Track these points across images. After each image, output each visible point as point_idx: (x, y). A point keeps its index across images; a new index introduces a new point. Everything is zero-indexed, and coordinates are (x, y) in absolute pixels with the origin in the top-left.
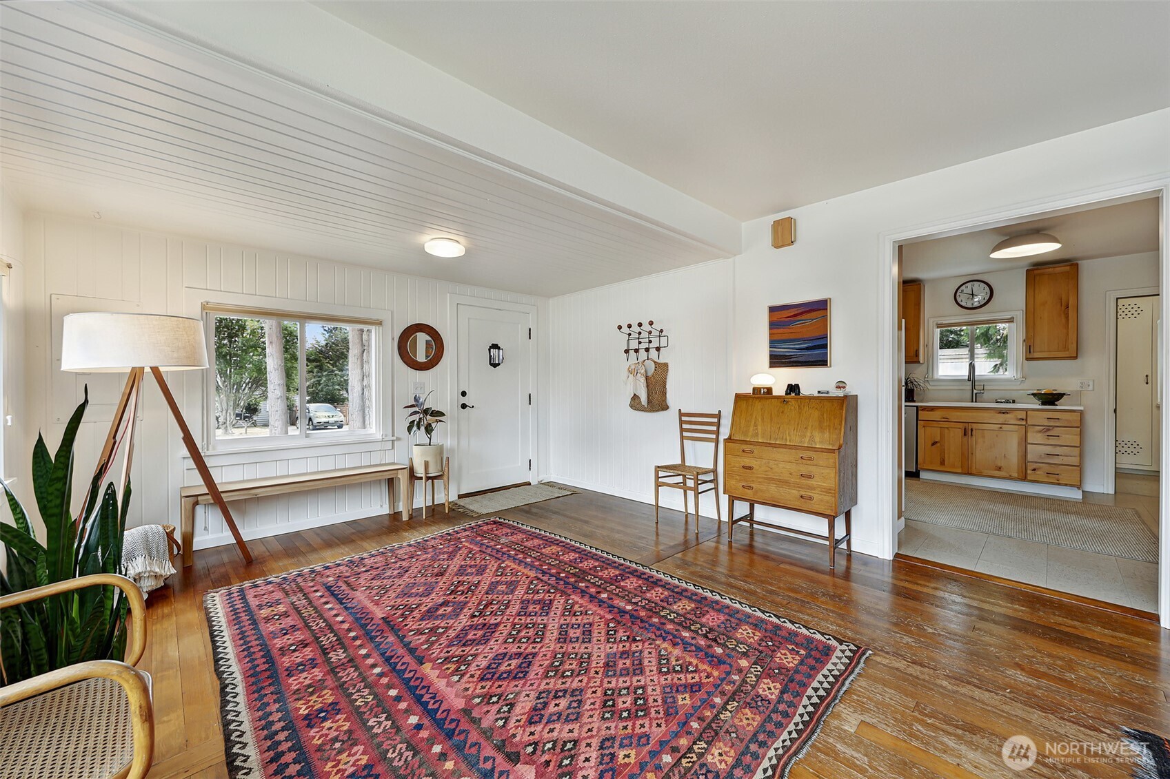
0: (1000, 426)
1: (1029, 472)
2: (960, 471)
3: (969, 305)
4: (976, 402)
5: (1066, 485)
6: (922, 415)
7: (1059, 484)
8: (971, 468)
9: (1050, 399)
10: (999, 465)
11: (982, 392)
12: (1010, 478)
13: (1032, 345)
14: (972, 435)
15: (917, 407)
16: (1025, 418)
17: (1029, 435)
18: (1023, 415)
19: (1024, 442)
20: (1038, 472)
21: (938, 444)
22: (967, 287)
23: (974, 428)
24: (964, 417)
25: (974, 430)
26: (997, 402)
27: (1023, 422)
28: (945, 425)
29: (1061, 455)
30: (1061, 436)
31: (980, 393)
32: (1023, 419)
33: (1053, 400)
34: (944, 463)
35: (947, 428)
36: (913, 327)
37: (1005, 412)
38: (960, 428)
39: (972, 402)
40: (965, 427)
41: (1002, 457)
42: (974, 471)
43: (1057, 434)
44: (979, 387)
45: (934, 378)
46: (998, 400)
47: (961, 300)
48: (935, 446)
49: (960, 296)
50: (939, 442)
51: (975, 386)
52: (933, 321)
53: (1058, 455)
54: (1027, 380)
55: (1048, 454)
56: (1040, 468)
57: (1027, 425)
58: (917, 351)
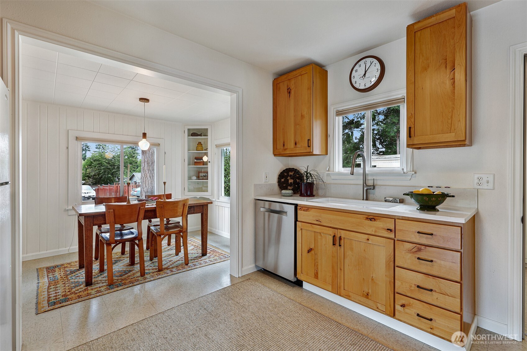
0: (366, 236)
1: (398, 307)
2: (330, 289)
3: (362, 87)
4: (367, 199)
5: (441, 338)
6: (301, 215)
7: (433, 334)
8: (340, 288)
10: (366, 290)
11: (373, 187)
12: (378, 310)
13: (412, 126)
14: (340, 246)
15: (296, 206)
16: (393, 229)
17: (399, 253)
18: (389, 224)
19: (392, 264)
20: (407, 310)
21: (313, 252)
22: (360, 66)
23: (343, 236)
25: (343, 239)
26: (386, 201)
27: (392, 235)
28: (318, 229)
29: (436, 291)
30: (436, 262)
31: (370, 189)
32: (391, 230)
33: (434, 204)
34: (318, 276)
35: (320, 233)
36: (307, 114)
37: (372, 219)
38: (331, 235)
39: (363, 199)
40: (335, 234)
41: (370, 280)
42: (343, 292)
43: (430, 259)
44: (370, 183)
45: (335, 171)
46: (387, 198)
47: (356, 82)
48: (310, 254)
49: (354, 77)
50: (314, 250)
51: (365, 180)
52: (334, 109)
53: (431, 290)
54: (417, 174)
55: (418, 287)
56: (409, 305)
57: (396, 239)
58: (309, 141)
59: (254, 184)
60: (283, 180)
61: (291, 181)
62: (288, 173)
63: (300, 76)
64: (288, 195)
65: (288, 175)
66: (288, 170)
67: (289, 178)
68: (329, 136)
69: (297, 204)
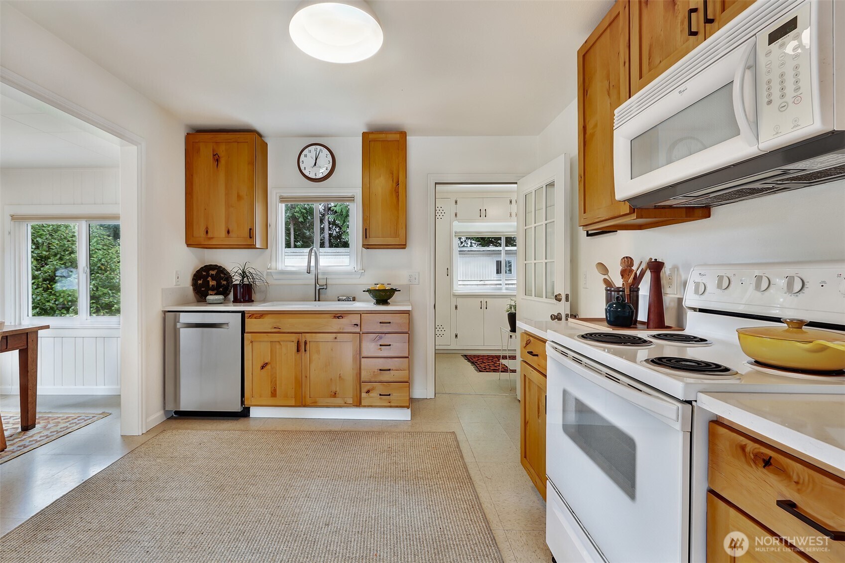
0: (334, 335)
1: (364, 395)
2: (293, 403)
3: (312, 176)
4: (319, 300)
5: (397, 407)
6: (251, 324)
7: (391, 407)
8: (305, 397)
9: (383, 296)
10: (334, 389)
11: (325, 287)
12: (346, 405)
13: (368, 228)
14: (305, 351)
15: (243, 313)
16: (359, 323)
17: (364, 345)
18: (356, 319)
19: (359, 356)
20: (371, 394)
21: (268, 367)
22: (310, 151)
23: (308, 341)
24: (298, 324)
25: (308, 343)
26: (339, 300)
27: (357, 329)
28: (276, 337)
29: (392, 370)
30: (392, 345)
31: (323, 289)
32: (357, 325)
33: (385, 298)
34: (276, 394)
35: (279, 342)
36: (246, 195)
37: (339, 316)
38: (293, 341)
39: (315, 301)
40: (299, 339)
41: (338, 378)
42: (309, 401)
43: (389, 344)
44: (321, 282)
45: (278, 269)
46: (340, 298)
47: (305, 168)
48: (265, 369)
49: (303, 161)
50: (270, 363)
51: (317, 279)
52: (276, 193)
53: (390, 370)
54: (366, 273)
55: (380, 370)
56: (373, 389)
57: (361, 333)
58: (251, 231)
59: (162, 289)
60: (200, 282)
61: (212, 283)
62: (207, 272)
63: (236, 143)
64: (219, 302)
65: (208, 275)
66: (208, 268)
67: (209, 279)
68: (270, 226)
69: (244, 311)
